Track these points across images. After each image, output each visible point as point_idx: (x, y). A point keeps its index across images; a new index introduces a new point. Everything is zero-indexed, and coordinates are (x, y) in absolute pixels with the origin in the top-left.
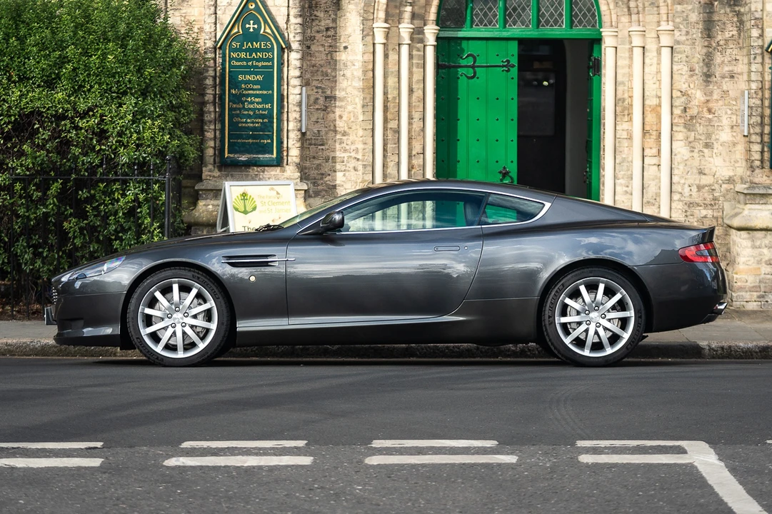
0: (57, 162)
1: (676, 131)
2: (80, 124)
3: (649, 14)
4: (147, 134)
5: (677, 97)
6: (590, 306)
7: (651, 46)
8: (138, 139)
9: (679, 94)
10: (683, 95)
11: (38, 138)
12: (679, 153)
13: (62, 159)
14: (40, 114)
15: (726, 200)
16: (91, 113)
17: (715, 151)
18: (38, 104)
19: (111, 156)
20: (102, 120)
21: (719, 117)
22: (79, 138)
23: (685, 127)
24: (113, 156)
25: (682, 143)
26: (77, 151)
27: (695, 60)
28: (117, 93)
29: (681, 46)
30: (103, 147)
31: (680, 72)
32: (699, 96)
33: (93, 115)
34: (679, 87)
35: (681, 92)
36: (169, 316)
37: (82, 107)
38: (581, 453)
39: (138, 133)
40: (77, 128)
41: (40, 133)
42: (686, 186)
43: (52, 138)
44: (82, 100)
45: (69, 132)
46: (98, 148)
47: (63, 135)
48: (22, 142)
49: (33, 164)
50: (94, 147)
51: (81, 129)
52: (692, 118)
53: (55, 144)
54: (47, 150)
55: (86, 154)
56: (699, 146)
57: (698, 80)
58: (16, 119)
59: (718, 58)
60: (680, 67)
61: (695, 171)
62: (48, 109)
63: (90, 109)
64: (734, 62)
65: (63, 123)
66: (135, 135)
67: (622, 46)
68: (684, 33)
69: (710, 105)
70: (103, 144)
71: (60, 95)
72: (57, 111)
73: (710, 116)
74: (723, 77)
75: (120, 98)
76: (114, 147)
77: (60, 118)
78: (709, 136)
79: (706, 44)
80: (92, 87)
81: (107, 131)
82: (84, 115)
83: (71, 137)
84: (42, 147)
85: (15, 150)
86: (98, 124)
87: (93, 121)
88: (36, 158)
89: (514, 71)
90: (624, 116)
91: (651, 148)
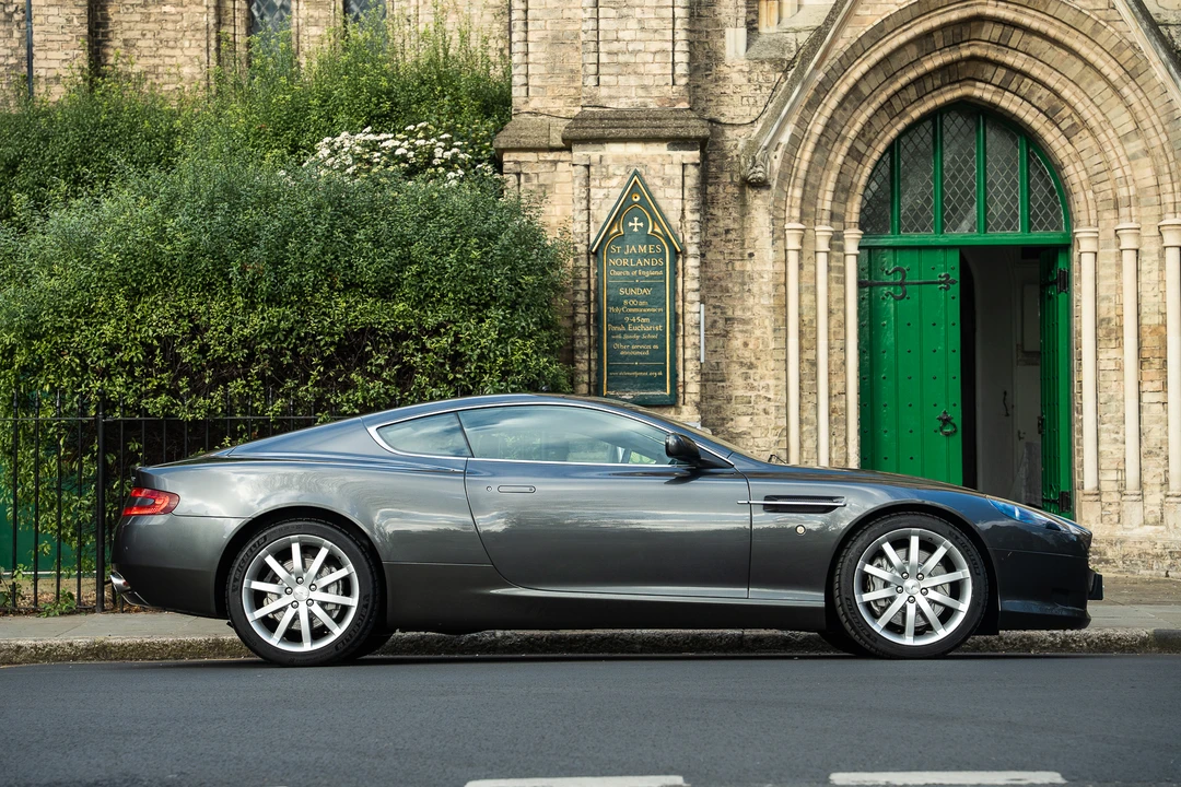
2: (428, 345)
3: (1146, 206)
4: (517, 357)
8: (505, 364)
11: (371, 364)
13: (402, 393)
14: (374, 332)
16: (442, 330)
18: (371, 318)
20: (457, 340)
22: (426, 363)
24: (471, 387)
26: (423, 380)
28: (477, 305)
30: (458, 376)
33: (445, 334)
37: (431, 321)
39: (506, 356)
40: (424, 350)
41: (373, 356)
43: (389, 364)
44: (429, 313)
45: (413, 355)
46: (451, 377)
47: (405, 359)
48: (349, 370)
49: (364, 398)
50: (446, 375)
51: (428, 351)
53: (394, 371)
54: (384, 380)
58: (341, 339)
62: (385, 326)
63: (441, 325)
65: (404, 343)
66: (501, 359)
67: (1106, 251)
70: (459, 372)
71: (401, 307)
72: (396, 328)
75: (481, 311)
76: (472, 375)
77: (398, 337)
80: (443, 296)
81: (463, 354)
82: (435, 332)
83: (415, 362)
84: (377, 376)
85: (340, 380)
86: (451, 345)
87: (445, 341)
88: (368, 391)
89: (955, 289)
90: (1110, 340)
91: (1152, 381)
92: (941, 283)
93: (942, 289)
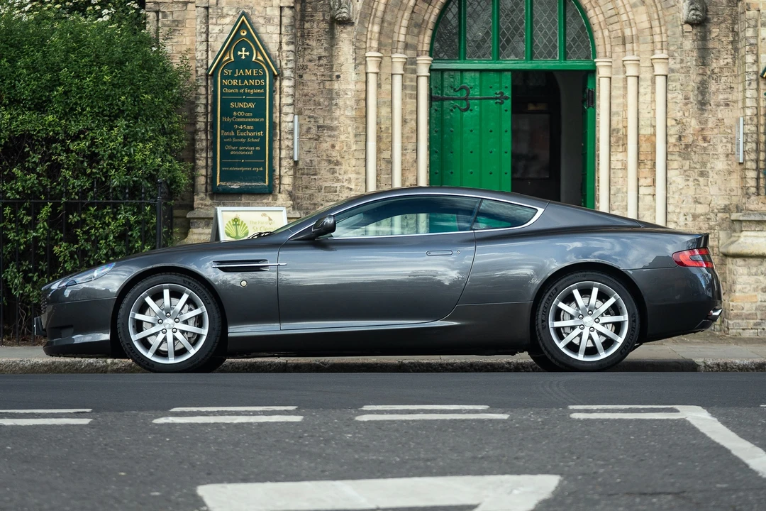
0: (47, 185)
1: (671, 160)
2: (71, 147)
3: (643, 43)
4: (138, 157)
5: (672, 126)
6: (584, 309)
7: (646, 75)
8: (129, 162)
9: (674, 122)
10: (678, 124)
11: (28, 161)
12: (674, 181)
13: (52, 183)
14: (31, 137)
15: (722, 229)
16: (82, 136)
17: (710, 179)
18: (29, 127)
19: (102, 179)
20: (93, 144)
21: (714, 145)
22: (70, 160)
23: (680, 156)
24: (104, 179)
25: (677, 172)
26: (68, 174)
27: (690, 88)
28: (109, 116)
29: (676, 74)
30: (94, 170)
31: (674, 100)
32: (693, 124)
33: (85, 138)
34: (674, 116)
35: (676, 120)
36: (160, 321)
37: (74, 129)
38: (572, 413)
39: (129, 156)
40: (68, 151)
41: (30, 156)
42: (682, 215)
43: (42, 161)
44: (73, 123)
45: (60, 155)
46: (88, 171)
47: (54, 158)
48: (12, 165)
49: (23, 187)
50: (85, 170)
51: (72, 151)
52: (687, 146)
53: (45, 167)
54: (38, 174)
55: (77, 178)
56: (694, 175)
57: (693, 107)
58: (6, 142)
59: (713, 86)
60: (674, 95)
61: (691, 200)
62: (39, 132)
63: (81, 132)
64: (729, 90)
65: (54, 145)
66: (126, 158)
67: (617, 76)
68: (678, 61)
69: (706, 133)
70: (94, 168)
71: (50, 118)
72: (47, 134)
73: (706, 145)
74: (718, 105)
75: (113, 121)
76: (105, 170)
77: (50, 141)
78: (704, 164)
79: (701, 71)
80: (83, 110)
81: (98, 154)
82: (76, 138)
83: (61, 160)
84: (33, 171)
85: (5, 173)
86: (89, 147)
87: (84, 144)
88: (26, 181)
89: (508, 104)
90: (619, 146)
91: (646, 178)
92: (496, 98)
93: (496, 103)
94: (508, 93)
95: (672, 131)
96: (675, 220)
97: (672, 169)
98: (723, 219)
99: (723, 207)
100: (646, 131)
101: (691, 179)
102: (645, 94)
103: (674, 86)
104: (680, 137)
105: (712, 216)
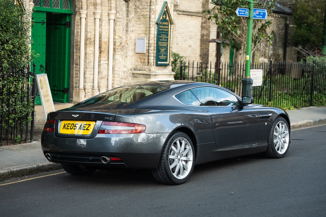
1: (117, 51)
3: (104, 6)
5: (118, 39)
7: (105, 18)
9: (119, 37)
10: (121, 38)
12: (118, 59)
15: (130, 77)
17: (128, 59)
21: (129, 46)
23: (121, 50)
25: (119, 56)
27: (124, 25)
29: (120, 19)
31: (119, 29)
32: (124, 38)
34: (119, 35)
35: (120, 37)
42: (121, 72)
52: (123, 46)
56: (124, 57)
57: (125, 32)
59: (130, 25)
60: (119, 27)
61: (123, 66)
64: (133, 26)
67: (90, 18)
68: (121, 14)
69: (128, 42)
73: (127, 46)
74: (130, 32)
78: (127, 53)
79: (127, 19)
89: (45, 25)
90: (91, 44)
91: (104, 57)
92: (41, 23)
93: (42, 25)
94: (45, 21)
95: (117, 41)
96: (118, 73)
97: (117, 55)
98: (130, 73)
99: (130, 68)
100: (104, 40)
101: (123, 59)
102: (105, 26)
103: (119, 24)
104: (121, 43)
105: (128, 72)
